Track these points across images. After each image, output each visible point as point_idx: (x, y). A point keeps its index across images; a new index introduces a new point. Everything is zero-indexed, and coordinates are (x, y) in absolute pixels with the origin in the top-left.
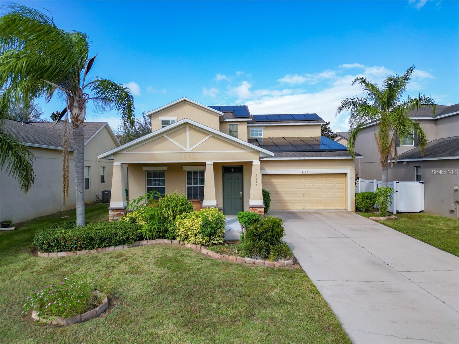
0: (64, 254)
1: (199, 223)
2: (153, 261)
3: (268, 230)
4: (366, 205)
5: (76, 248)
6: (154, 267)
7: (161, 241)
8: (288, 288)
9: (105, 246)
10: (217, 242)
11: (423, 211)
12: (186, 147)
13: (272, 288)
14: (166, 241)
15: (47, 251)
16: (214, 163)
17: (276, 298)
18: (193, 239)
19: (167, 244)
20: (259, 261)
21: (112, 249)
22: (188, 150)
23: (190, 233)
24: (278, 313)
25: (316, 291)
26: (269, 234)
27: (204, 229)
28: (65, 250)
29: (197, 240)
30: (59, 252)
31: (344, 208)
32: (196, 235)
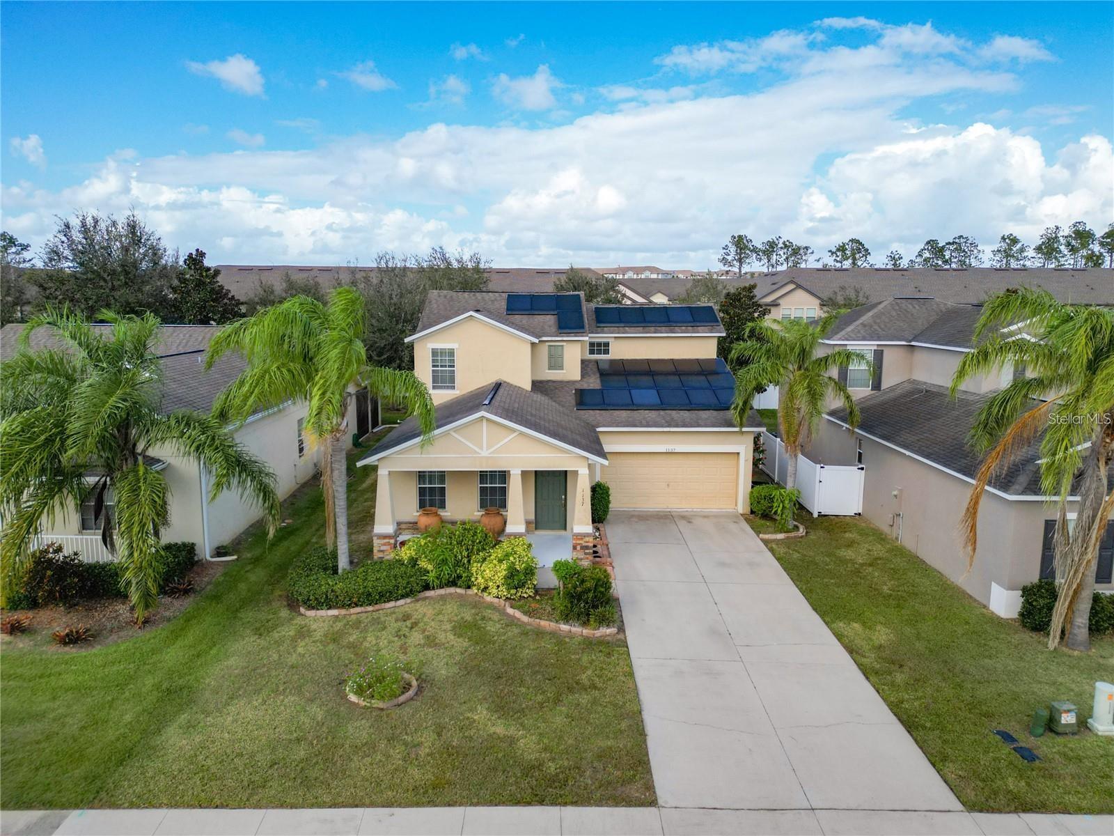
0: (334, 612)
1: (502, 570)
2: (449, 627)
3: (590, 590)
4: (764, 508)
5: (349, 605)
6: (452, 637)
7: (452, 590)
8: (602, 669)
9: (385, 602)
10: (525, 595)
11: (860, 514)
12: (481, 448)
13: (585, 669)
14: (459, 591)
15: (311, 608)
16: (522, 471)
17: (586, 682)
18: (494, 591)
19: (461, 596)
20: (577, 629)
21: (392, 604)
22: (485, 453)
23: (491, 584)
24: (584, 699)
25: (631, 674)
26: (591, 595)
27: (509, 581)
28: (336, 607)
29: (500, 593)
30: (328, 609)
31: (733, 506)
32: (498, 586)
